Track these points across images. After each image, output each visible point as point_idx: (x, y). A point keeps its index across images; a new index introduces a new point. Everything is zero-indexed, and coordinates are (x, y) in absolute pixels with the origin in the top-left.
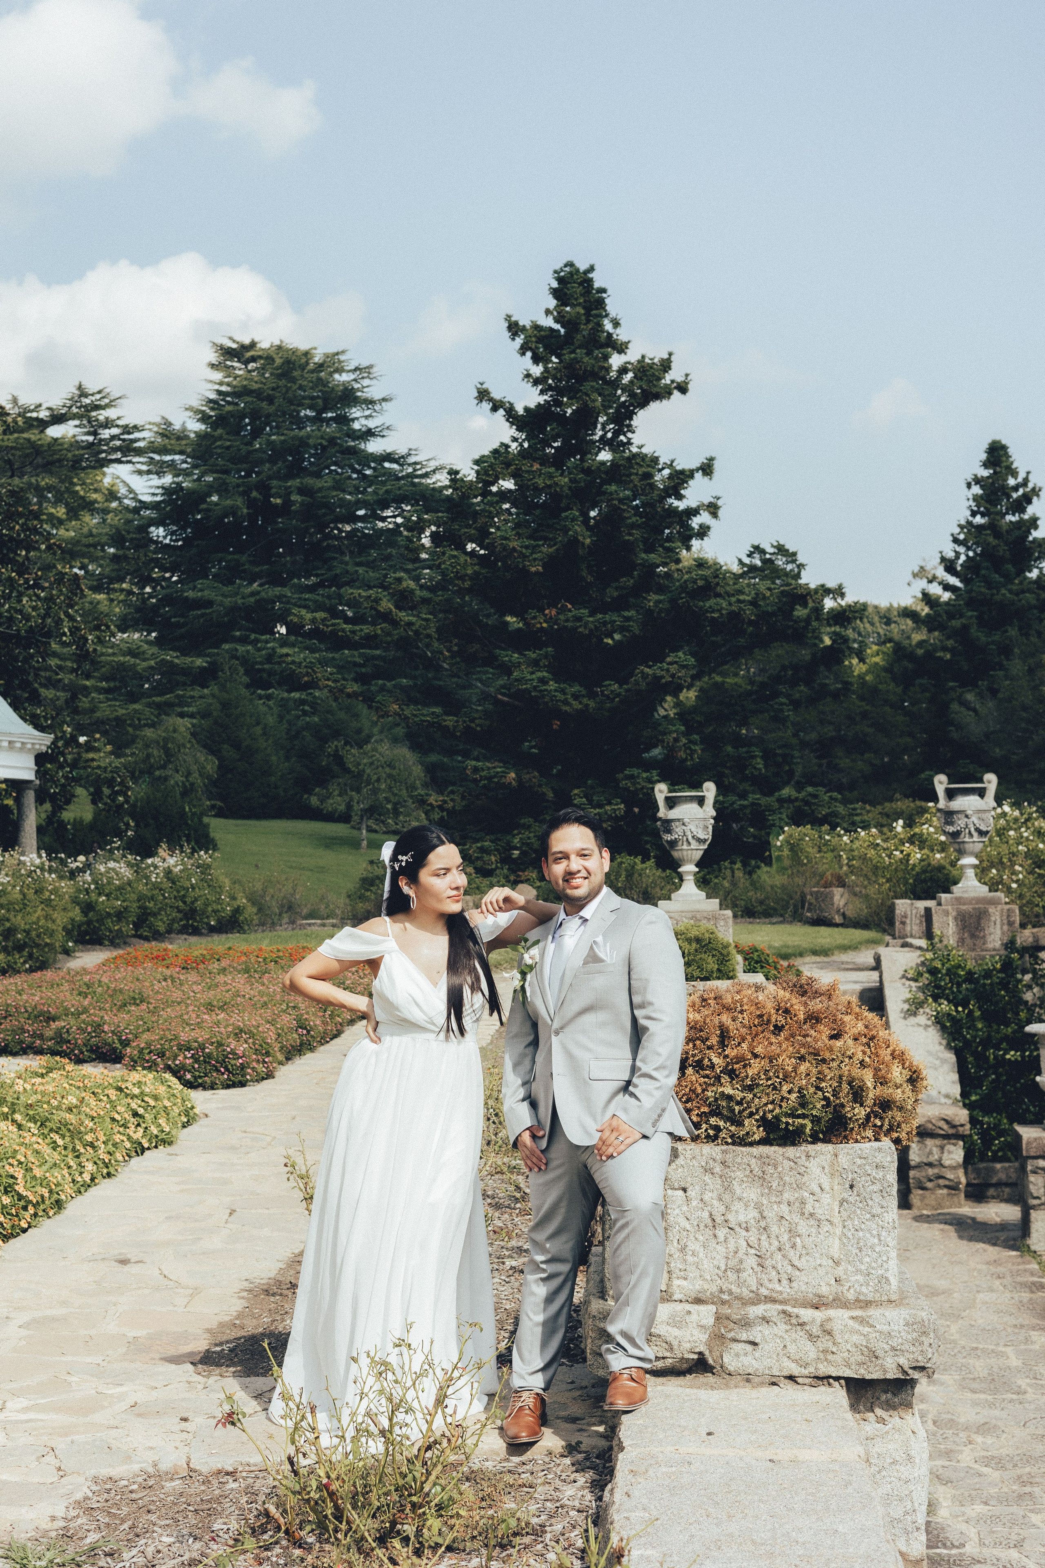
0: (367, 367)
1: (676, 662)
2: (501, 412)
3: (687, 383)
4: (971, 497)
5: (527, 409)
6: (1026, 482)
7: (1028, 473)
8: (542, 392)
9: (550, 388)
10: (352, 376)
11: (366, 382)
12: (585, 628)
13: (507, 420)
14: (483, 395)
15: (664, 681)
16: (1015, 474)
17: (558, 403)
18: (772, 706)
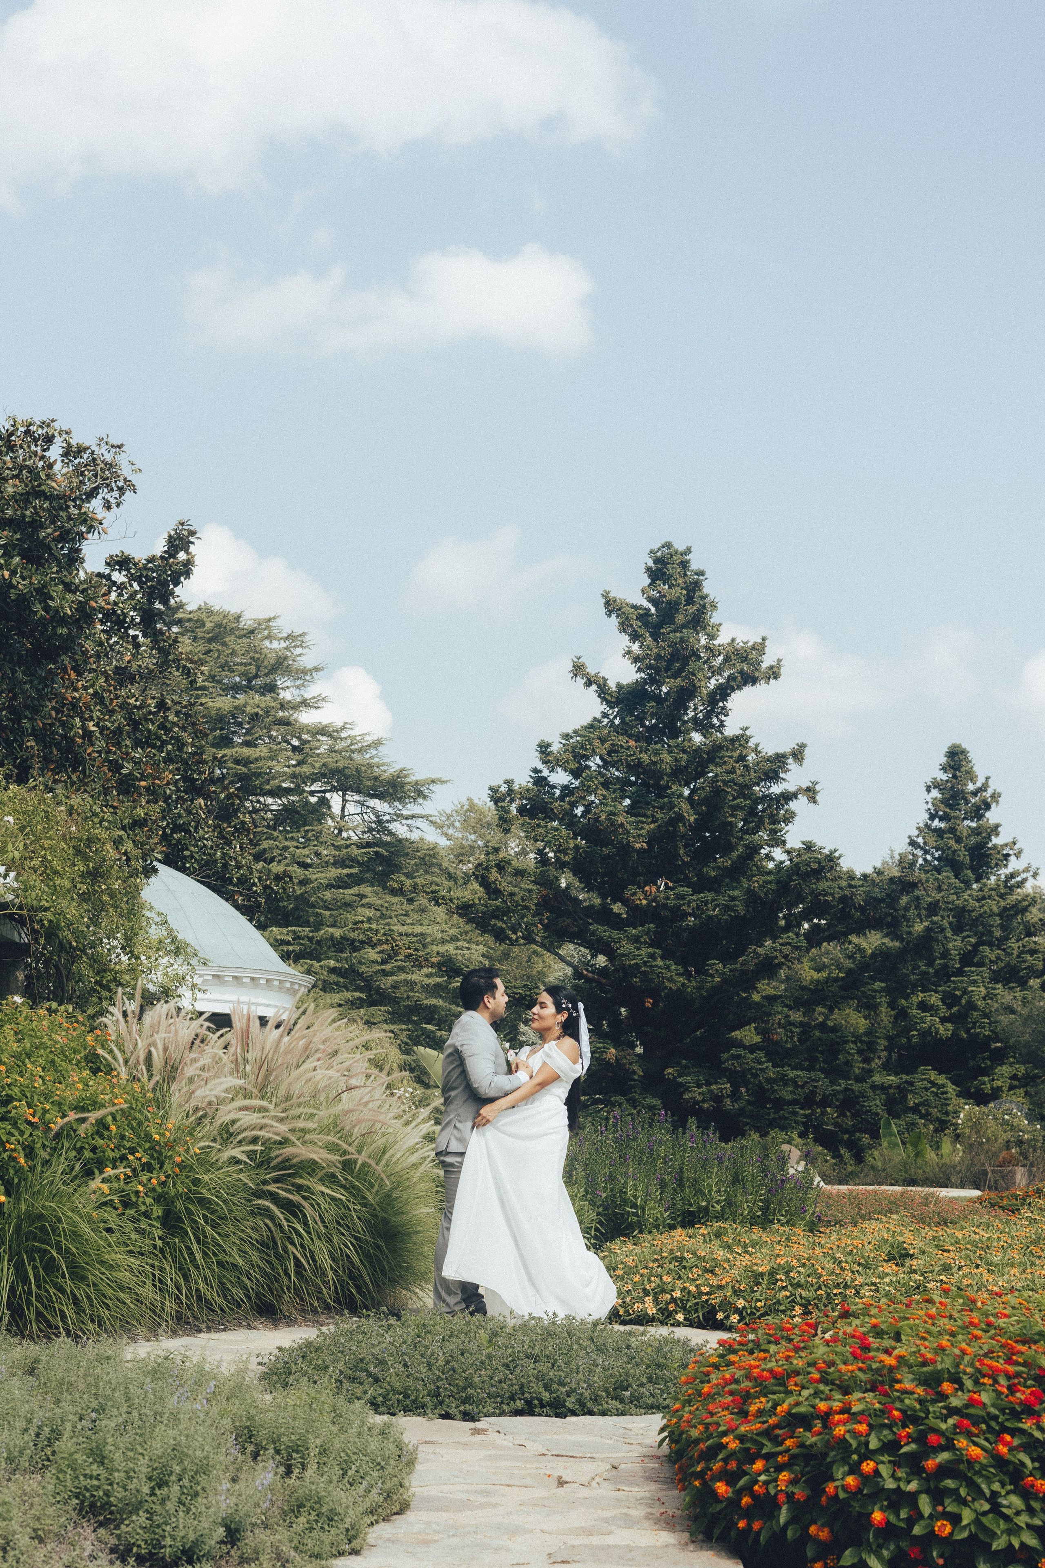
0: (300, 635)
1: (789, 944)
2: (594, 687)
3: (779, 668)
4: (930, 801)
5: (619, 685)
6: (984, 788)
7: (987, 778)
8: (639, 670)
9: (649, 667)
10: (283, 645)
11: (298, 651)
12: (689, 906)
13: (599, 696)
14: (578, 669)
15: (776, 961)
16: (973, 779)
17: (652, 680)
18: (863, 992)
